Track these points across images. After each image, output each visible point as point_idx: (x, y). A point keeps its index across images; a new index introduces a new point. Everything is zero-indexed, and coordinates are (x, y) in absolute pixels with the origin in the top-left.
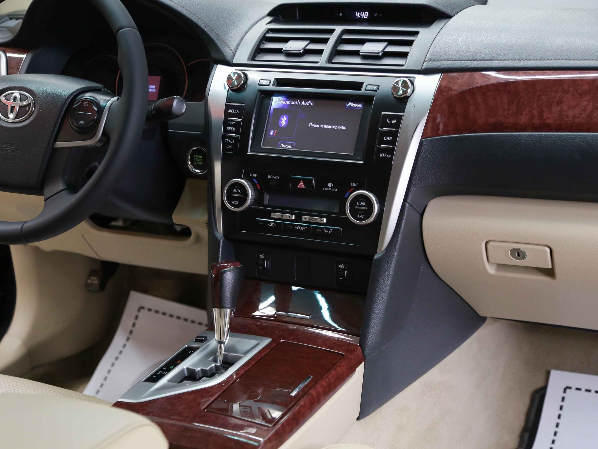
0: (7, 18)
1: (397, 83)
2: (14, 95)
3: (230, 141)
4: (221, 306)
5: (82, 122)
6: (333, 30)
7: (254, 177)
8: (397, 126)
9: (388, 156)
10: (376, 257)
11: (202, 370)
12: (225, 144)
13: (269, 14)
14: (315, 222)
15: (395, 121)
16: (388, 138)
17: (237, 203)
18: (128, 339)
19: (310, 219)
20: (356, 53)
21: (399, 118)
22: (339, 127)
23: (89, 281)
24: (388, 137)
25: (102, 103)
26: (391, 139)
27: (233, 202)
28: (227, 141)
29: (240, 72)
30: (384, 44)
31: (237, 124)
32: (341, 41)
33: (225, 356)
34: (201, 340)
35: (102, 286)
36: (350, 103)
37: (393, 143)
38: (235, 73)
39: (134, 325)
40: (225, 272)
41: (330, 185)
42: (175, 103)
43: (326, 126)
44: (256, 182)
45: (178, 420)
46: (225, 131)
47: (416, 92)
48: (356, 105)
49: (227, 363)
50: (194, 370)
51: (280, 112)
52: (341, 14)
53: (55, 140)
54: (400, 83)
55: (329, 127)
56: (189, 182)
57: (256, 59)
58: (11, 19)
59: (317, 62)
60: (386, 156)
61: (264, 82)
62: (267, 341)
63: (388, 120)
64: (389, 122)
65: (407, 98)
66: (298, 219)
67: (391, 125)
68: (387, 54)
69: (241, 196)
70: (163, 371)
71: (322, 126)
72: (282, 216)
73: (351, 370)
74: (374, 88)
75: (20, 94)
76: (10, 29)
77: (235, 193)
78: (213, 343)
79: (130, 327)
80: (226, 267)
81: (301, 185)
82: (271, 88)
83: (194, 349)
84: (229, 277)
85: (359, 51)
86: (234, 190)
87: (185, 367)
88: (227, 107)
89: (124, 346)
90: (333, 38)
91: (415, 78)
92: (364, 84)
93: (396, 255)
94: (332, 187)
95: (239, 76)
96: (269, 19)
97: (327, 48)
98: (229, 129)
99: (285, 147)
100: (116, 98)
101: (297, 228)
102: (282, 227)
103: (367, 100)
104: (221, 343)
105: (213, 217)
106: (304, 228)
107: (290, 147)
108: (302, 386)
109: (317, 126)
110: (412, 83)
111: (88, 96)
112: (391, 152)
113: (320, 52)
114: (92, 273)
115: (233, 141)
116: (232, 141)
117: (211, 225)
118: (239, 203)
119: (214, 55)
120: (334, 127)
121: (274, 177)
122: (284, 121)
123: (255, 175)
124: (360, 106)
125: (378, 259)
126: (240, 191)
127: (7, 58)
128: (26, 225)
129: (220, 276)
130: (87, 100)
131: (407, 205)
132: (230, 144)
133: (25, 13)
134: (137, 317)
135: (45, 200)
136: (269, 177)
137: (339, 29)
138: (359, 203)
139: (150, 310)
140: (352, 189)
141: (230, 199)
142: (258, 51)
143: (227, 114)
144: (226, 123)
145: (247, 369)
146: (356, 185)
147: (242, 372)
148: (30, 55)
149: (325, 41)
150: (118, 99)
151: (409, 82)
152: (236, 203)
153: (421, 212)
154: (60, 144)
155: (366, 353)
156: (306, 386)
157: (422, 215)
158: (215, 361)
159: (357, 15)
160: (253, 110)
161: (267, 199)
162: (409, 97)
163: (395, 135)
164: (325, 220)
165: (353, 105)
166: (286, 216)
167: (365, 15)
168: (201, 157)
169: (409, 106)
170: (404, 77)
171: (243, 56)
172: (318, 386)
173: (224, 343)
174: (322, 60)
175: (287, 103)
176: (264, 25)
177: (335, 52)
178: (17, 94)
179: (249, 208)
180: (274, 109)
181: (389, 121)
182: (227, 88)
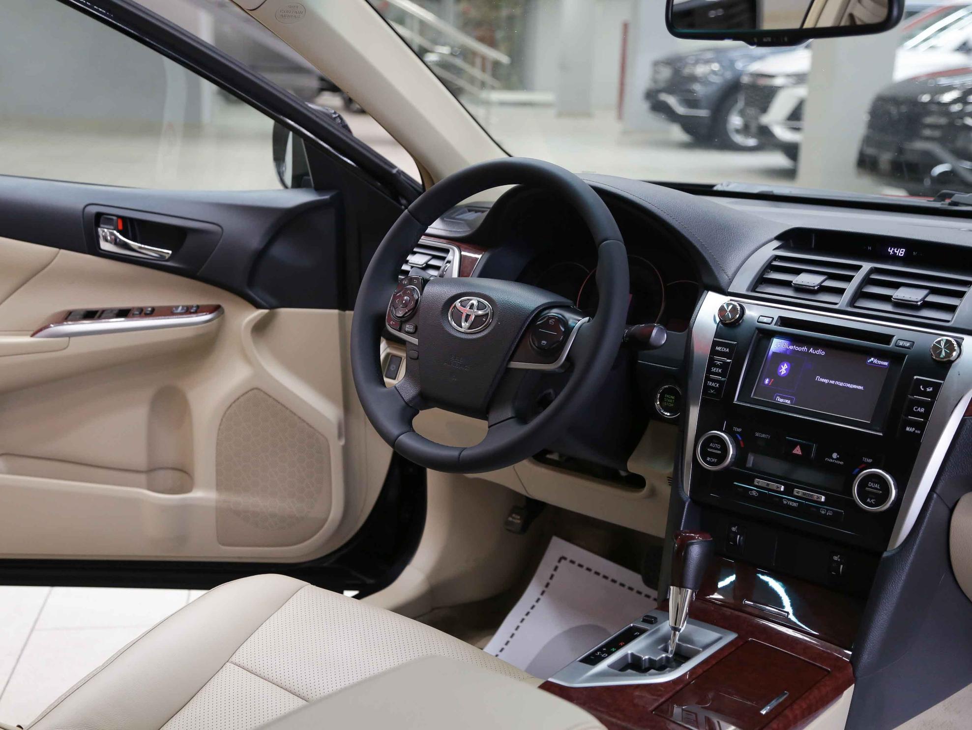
0: (466, 209)
1: (939, 342)
2: (471, 302)
3: (713, 385)
4: (681, 585)
5: (544, 342)
6: (859, 267)
7: (738, 432)
8: (933, 395)
9: (916, 431)
10: (885, 554)
11: (650, 659)
12: (707, 387)
13: (778, 238)
14: (810, 498)
15: (931, 389)
16: (919, 409)
17: (713, 460)
18: (543, 593)
19: (804, 494)
20: (886, 299)
21: (937, 387)
22: (855, 386)
23: (510, 519)
24: (919, 408)
25: (571, 323)
26: (923, 410)
27: (708, 459)
28: (710, 383)
29: (736, 304)
30: (924, 292)
31: (724, 366)
32: (868, 281)
33: (678, 646)
34: (650, 620)
35: (524, 528)
36: (872, 359)
37: (926, 415)
38: (728, 305)
39: (552, 577)
40: (692, 544)
41: (835, 455)
42: (654, 332)
43: (837, 383)
44: (740, 438)
45: (619, 719)
46: (709, 371)
47: (962, 357)
48: (880, 362)
49: (681, 657)
50: (640, 658)
51: (780, 357)
52: (870, 248)
53: (511, 359)
54: (943, 344)
55: (841, 384)
56: (652, 425)
57: (758, 290)
58: (470, 211)
59: (836, 304)
60: (914, 431)
61: (765, 320)
62: (731, 637)
63: (921, 387)
64: (923, 389)
65: (951, 362)
66: (789, 491)
67: (925, 394)
68: (927, 305)
69: (719, 452)
70: (603, 652)
71: (833, 382)
72: (768, 485)
73: (838, 692)
74: (908, 344)
75: (479, 302)
76: (469, 223)
77: (712, 448)
78: (666, 627)
79: (547, 580)
80: (693, 538)
81: (797, 451)
82: (773, 327)
83: (642, 631)
84: (695, 551)
85: (891, 296)
86: (711, 445)
87: (629, 652)
88: (715, 344)
89: (538, 600)
90: (858, 277)
91: (963, 339)
92: (895, 338)
93: (911, 557)
94: (837, 459)
95: (734, 307)
96: (777, 244)
97: (850, 288)
98: (714, 370)
99: (782, 400)
100: (587, 319)
101: (785, 502)
102: (766, 499)
103: (896, 357)
104: (675, 629)
105: (680, 472)
106: (795, 505)
107: (788, 402)
108: (774, 703)
109: (826, 381)
110: (959, 345)
111: (554, 312)
112: (921, 426)
113: (841, 291)
114: (514, 510)
115: (717, 385)
116: (716, 385)
117: (675, 481)
118: (716, 460)
119: (706, 280)
120: (849, 385)
121: (764, 436)
122: (784, 369)
123: (739, 430)
124: (886, 363)
125: (888, 558)
126: (719, 447)
127: (461, 256)
128: (464, 453)
129: (685, 547)
130: (553, 317)
131: (935, 496)
132: (713, 388)
133: (491, 206)
134: (556, 568)
135: (489, 427)
136: (757, 434)
137: (867, 266)
138: (870, 484)
139: (572, 562)
140: (863, 465)
141: (704, 454)
142: (761, 280)
143: (713, 352)
144: (711, 363)
145: (706, 668)
146: (870, 461)
147: (700, 671)
148: (487, 255)
149: (848, 279)
150: (589, 321)
151: (955, 343)
152: (712, 460)
153: (951, 506)
154: (515, 365)
155: (858, 674)
156: (780, 704)
157: (952, 511)
158: (666, 650)
159: (891, 251)
160: (747, 351)
161: (751, 459)
162: (953, 362)
163: (929, 407)
164: (823, 499)
165: (876, 361)
166: (774, 486)
167: (901, 252)
168: (673, 397)
169: (952, 373)
170: (950, 336)
171: (741, 284)
172: (795, 707)
173: (679, 630)
174: (842, 302)
175: (791, 347)
176: (770, 251)
177: (860, 294)
178: (474, 301)
179: (727, 469)
180: (774, 353)
181: (923, 388)
182: (718, 320)
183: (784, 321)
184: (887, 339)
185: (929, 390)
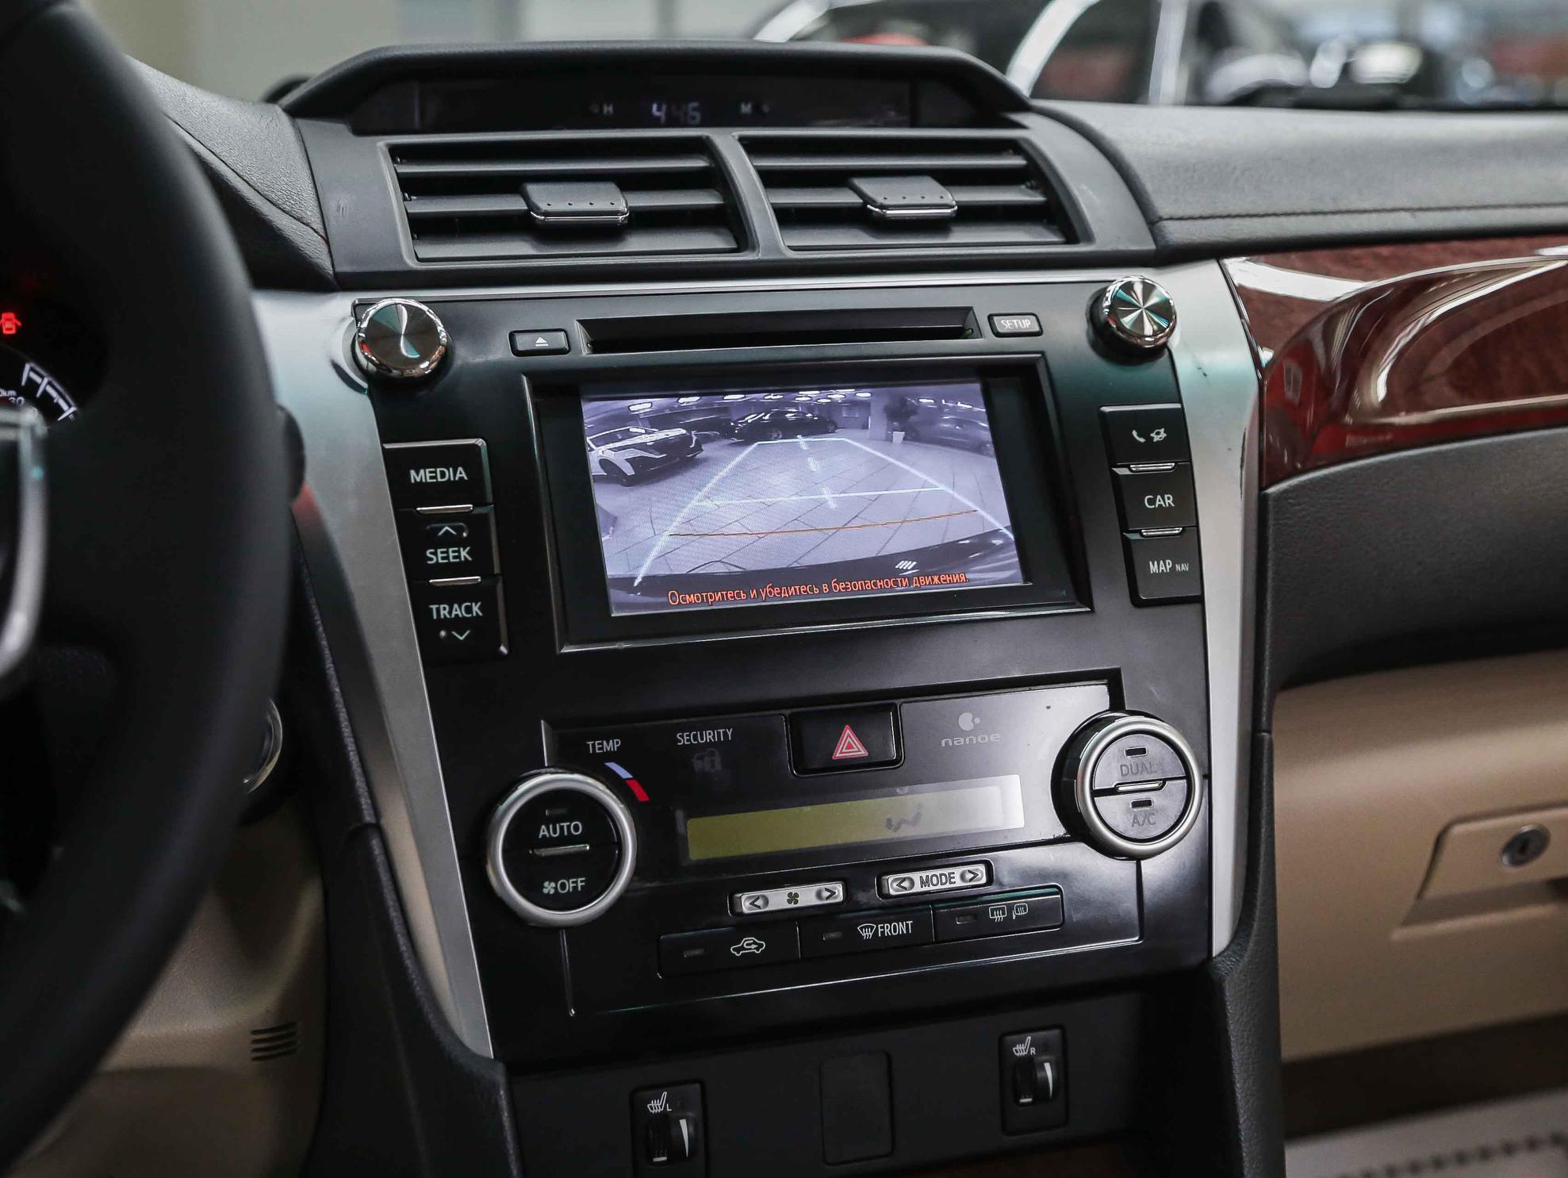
3: (458, 611)
7: (610, 756)
8: (1179, 449)
9: (1178, 567)
12: (432, 630)
14: (948, 886)
15: (1163, 435)
16: (1159, 501)
17: (570, 885)
21: (1174, 423)
24: (1159, 497)
26: (1168, 501)
27: (549, 888)
28: (442, 611)
37: (1184, 515)
44: (624, 774)
46: (418, 569)
60: (1173, 568)
61: (547, 341)
63: (1135, 433)
64: (1142, 440)
67: (1153, 452)
68: (971, 214)
69: (584, 846)
74: (1027, 324)
77: (547, 843)
85: (865, 204)
86: (543, 831)
88: (395, 463)
92: (978, 312)
103: (1003, 372)
106: (903, 928)
112: (1186, 549)
115: (476, 609)
116: (469, 610)
118: (580, 883)
121: (709, 736)
123: (612, 745)
126: (575, 827)
131: (1268, 740)
132: (457, 624)
136: (684, 739)
141: (528, 877)
143: (406, 493)
144: (417, 534)
152: (563, 886)
166: (806, 895)
181: (1138, 435)
183: (604, 334)
184: (958, 321)
185: (1158, 436)
